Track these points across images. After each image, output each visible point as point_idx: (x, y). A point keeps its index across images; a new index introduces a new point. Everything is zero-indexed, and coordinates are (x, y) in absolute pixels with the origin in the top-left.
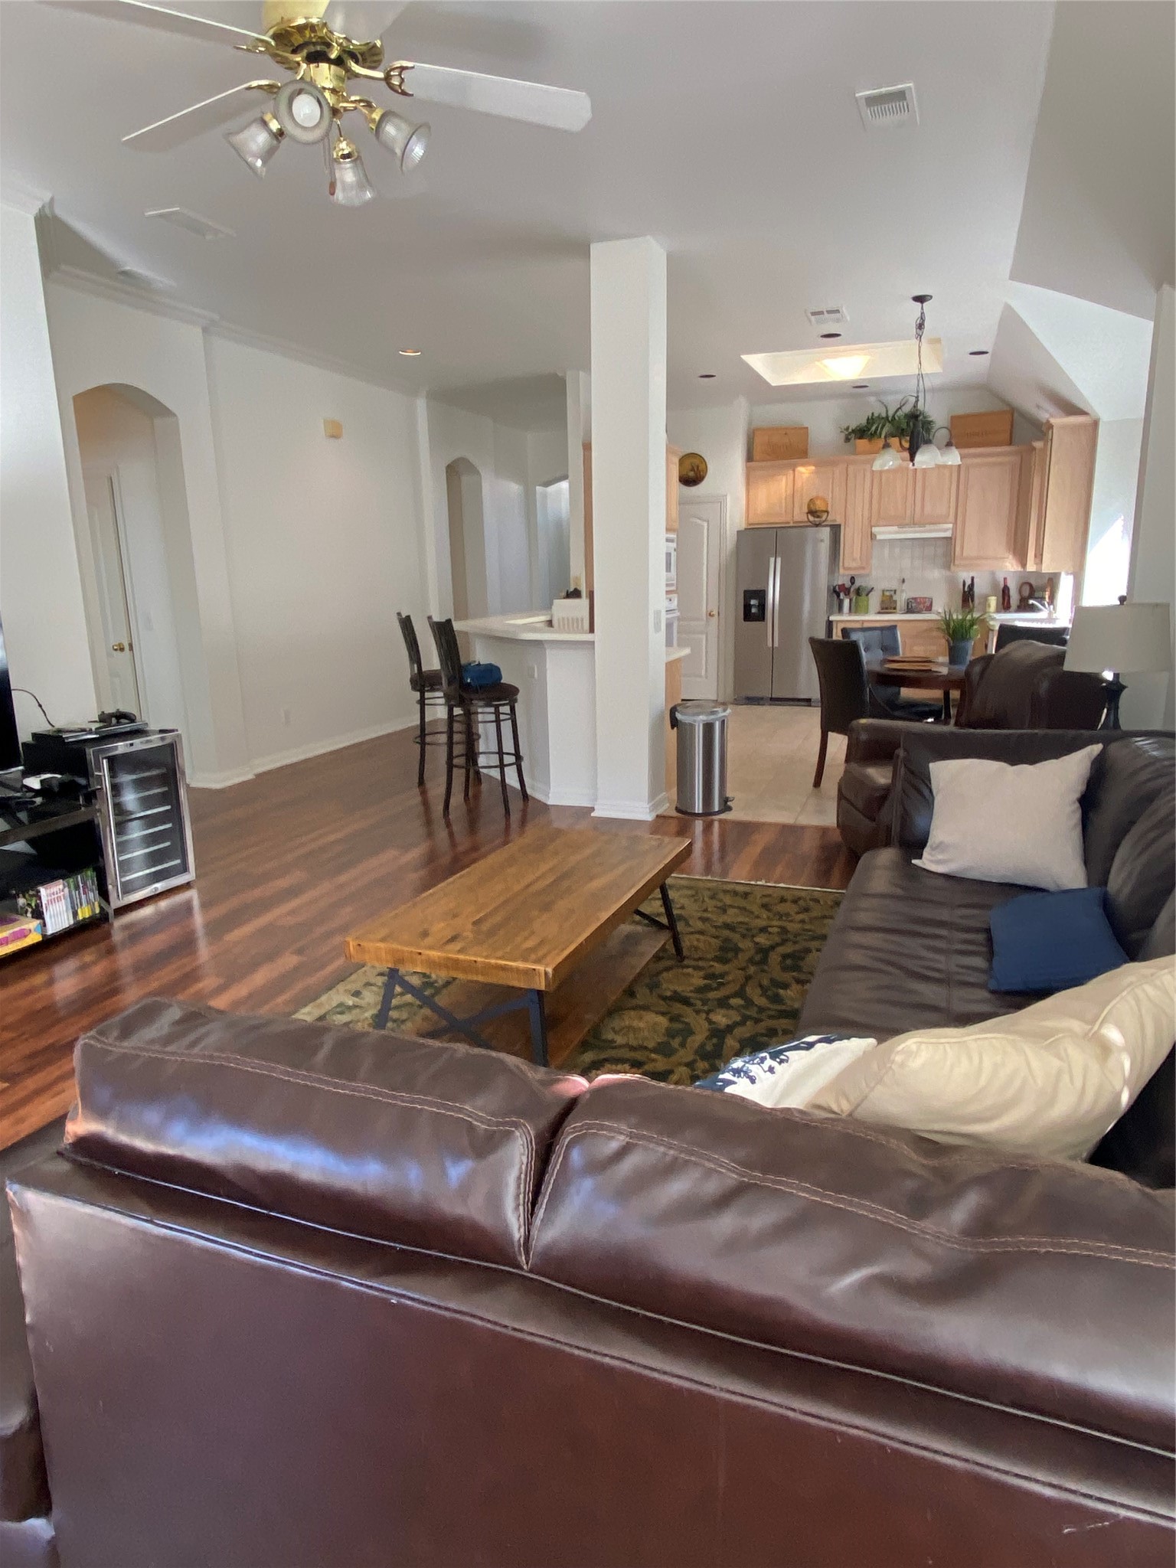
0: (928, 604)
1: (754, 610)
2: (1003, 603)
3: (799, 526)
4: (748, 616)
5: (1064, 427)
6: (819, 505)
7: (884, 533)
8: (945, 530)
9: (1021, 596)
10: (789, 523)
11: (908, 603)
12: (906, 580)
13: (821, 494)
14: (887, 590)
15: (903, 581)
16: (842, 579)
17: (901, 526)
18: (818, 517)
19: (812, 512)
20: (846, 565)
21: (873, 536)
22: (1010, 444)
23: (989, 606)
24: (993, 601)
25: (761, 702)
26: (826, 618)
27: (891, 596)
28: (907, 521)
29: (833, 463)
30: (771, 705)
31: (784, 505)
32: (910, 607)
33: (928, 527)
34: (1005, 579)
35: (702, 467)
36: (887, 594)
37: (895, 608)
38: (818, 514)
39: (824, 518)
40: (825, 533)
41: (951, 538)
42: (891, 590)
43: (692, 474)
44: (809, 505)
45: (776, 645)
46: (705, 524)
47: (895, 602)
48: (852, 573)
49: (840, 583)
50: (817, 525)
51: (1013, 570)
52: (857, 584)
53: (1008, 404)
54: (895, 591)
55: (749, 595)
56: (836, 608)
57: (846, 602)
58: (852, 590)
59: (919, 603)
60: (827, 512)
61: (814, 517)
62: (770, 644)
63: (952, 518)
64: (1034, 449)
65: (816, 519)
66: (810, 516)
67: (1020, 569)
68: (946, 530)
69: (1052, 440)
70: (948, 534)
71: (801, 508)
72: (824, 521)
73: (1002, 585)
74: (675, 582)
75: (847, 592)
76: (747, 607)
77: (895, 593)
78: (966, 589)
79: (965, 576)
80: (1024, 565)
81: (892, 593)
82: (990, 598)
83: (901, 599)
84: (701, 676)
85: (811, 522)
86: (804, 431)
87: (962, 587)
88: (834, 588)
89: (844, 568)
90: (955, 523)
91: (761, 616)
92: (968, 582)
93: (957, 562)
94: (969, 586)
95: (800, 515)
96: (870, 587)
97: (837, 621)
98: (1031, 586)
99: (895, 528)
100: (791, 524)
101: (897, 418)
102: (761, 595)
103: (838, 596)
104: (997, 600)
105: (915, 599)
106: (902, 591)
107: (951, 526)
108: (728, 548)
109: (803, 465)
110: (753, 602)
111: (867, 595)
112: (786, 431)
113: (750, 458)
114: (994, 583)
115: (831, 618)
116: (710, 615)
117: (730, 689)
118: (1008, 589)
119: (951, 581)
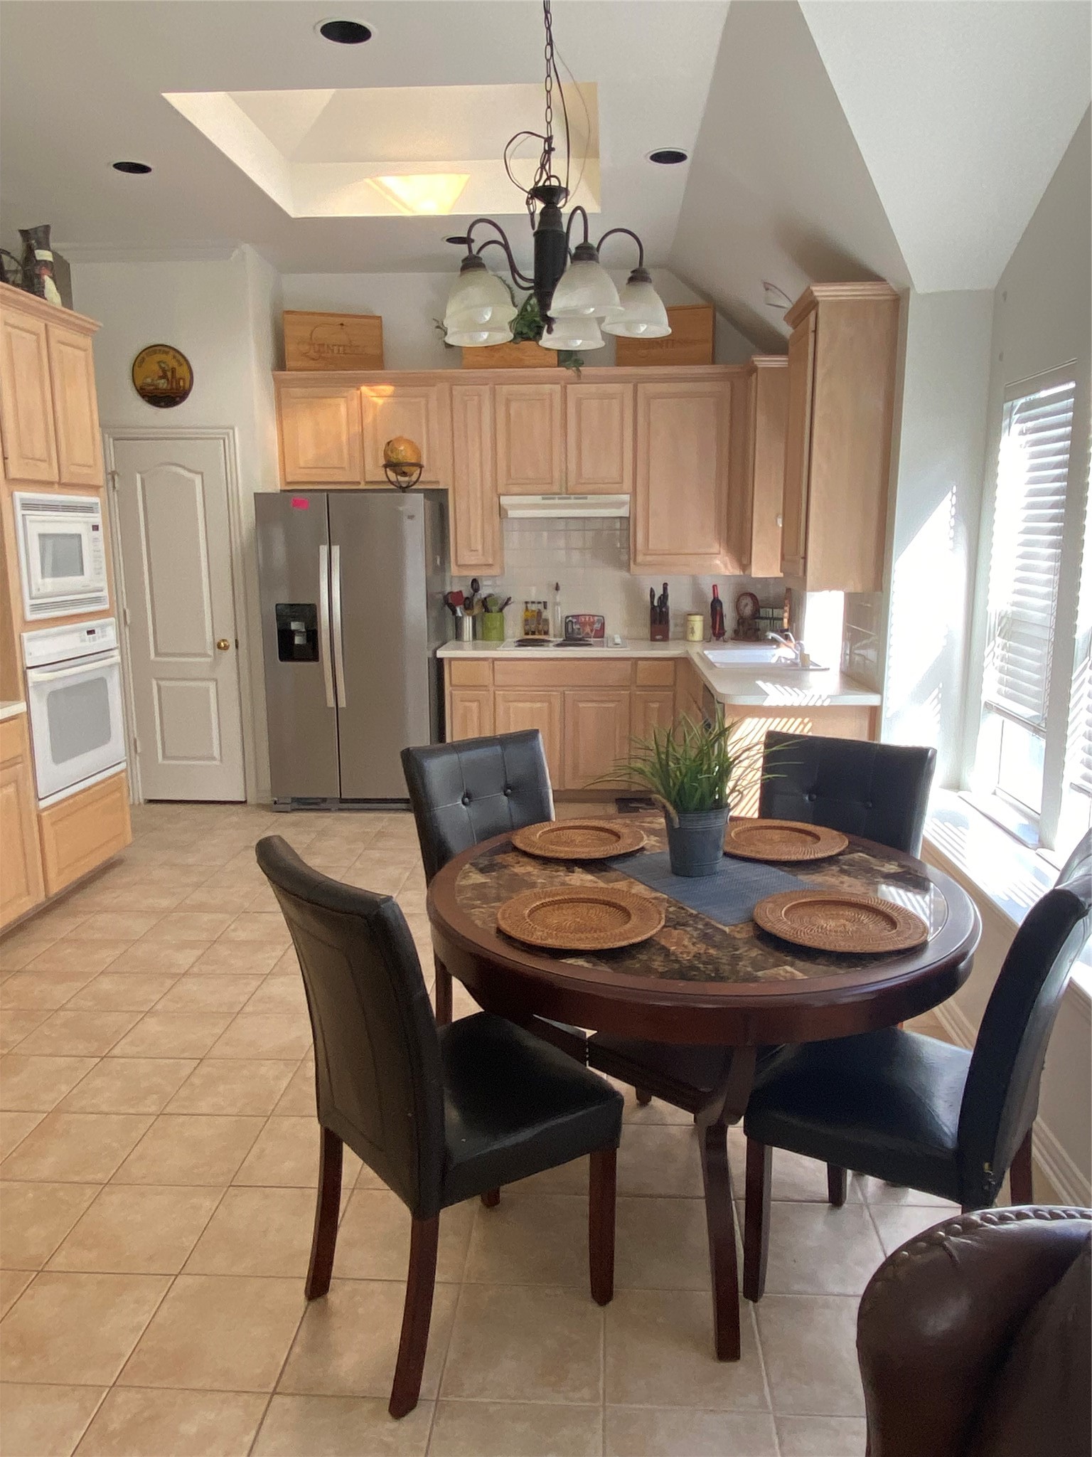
0: (597, 626)
1: (298, 640)
2: (714, 627)
3: (374, 490)
4: (287, 650)
5: (838, 305)
6: (404, 453)
7: (521, 507)
8: (614, 507)
9: (739, 614)
10: (359, 483)
11: (566, 624)
12: (561, 588)
13: (406, 436)
14: (533, 602)
15: (557, 588)
16: (456, 583)
17: (547, 495)
18: (404, 474)
19: (390, 465)
20: (461, 562)
21: (502, 512)
22: (713, 362)
23: (693, 632)
24: (698, 623)
25: (323, 806)
26: (430, 654)
27: (539, 613)
28: (556, 488)
29: (427, 381)
30: (341, 810)
31: (345, 451)
32: (570, 630)
33: (592, 499)
34: (714, 587)
35: (182, 371)
36: (534, 607)
37: (546, 633)
38: (406, 469)
39: (414, 478)
40: (416, 504)
41: (628, 518)
42: (539, 603)
43: (162, 384)
44: (386, 455)
45: (343, 703)
46: (198, 479)
47: (546, 621)
48: (474, 573)
49: (456, 590)
50: (404, 489)
51: (728, 574)
52: (484, 592)
53: (707, 296)
54: (545, 603)
55: (286, 613)
56: (450, 631)
57: (468, 623)
58: (475, 600)
59: (584, 624)
60: (421, 467)
61: (397, 474)
62: (331, 703)
63: (627, 484)
64: (753, 370)
65: (401, 479)
66: (390, 473)
67: (738, 572)
68: (620, 505)
69: (815, 331)
70: (623, 512)
71: (376, 459)
72: (415, 483)
73: (710, 598)
74: (105, 593)
75: (468, 604)
76: (285, 636)
77: (545, 608)
78: (656, 604)
79: (651, 582)
80: (745, 564)
81: (541, 607)
82: (693, 618)
83: (555, 618)
84: (214, 759)
85: (392, 483)
86: (375, 322)
87: (648, 598)
88: (446, 598)
89: (459, 566)
90: (634, 494)
91: (310, 652)
92: (659, 592)
93: (640, 558)
94: (660, 598)
95: (375, 472)
96: (504, 597)
97: (451, 659)
98: (752, 596)
99: (537, 499)
100: (362, 486)
101: (529, 308)
102: (309, 613)
103: (454, 612)
104: (704, 621)
105: (577, 616)
106: (556, 604)
107: (626, 498)
108: (244, 527)
109: (371, 382)
110: (294, 626)
111: (501, 610)
112: (342, 320)
113: (280, 363)
114: (698, 594)
115: (440, 654)
116: (219, 647)
117: (266, 783)
118: (720, 603)
119: (631, 590)
